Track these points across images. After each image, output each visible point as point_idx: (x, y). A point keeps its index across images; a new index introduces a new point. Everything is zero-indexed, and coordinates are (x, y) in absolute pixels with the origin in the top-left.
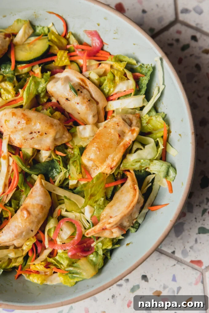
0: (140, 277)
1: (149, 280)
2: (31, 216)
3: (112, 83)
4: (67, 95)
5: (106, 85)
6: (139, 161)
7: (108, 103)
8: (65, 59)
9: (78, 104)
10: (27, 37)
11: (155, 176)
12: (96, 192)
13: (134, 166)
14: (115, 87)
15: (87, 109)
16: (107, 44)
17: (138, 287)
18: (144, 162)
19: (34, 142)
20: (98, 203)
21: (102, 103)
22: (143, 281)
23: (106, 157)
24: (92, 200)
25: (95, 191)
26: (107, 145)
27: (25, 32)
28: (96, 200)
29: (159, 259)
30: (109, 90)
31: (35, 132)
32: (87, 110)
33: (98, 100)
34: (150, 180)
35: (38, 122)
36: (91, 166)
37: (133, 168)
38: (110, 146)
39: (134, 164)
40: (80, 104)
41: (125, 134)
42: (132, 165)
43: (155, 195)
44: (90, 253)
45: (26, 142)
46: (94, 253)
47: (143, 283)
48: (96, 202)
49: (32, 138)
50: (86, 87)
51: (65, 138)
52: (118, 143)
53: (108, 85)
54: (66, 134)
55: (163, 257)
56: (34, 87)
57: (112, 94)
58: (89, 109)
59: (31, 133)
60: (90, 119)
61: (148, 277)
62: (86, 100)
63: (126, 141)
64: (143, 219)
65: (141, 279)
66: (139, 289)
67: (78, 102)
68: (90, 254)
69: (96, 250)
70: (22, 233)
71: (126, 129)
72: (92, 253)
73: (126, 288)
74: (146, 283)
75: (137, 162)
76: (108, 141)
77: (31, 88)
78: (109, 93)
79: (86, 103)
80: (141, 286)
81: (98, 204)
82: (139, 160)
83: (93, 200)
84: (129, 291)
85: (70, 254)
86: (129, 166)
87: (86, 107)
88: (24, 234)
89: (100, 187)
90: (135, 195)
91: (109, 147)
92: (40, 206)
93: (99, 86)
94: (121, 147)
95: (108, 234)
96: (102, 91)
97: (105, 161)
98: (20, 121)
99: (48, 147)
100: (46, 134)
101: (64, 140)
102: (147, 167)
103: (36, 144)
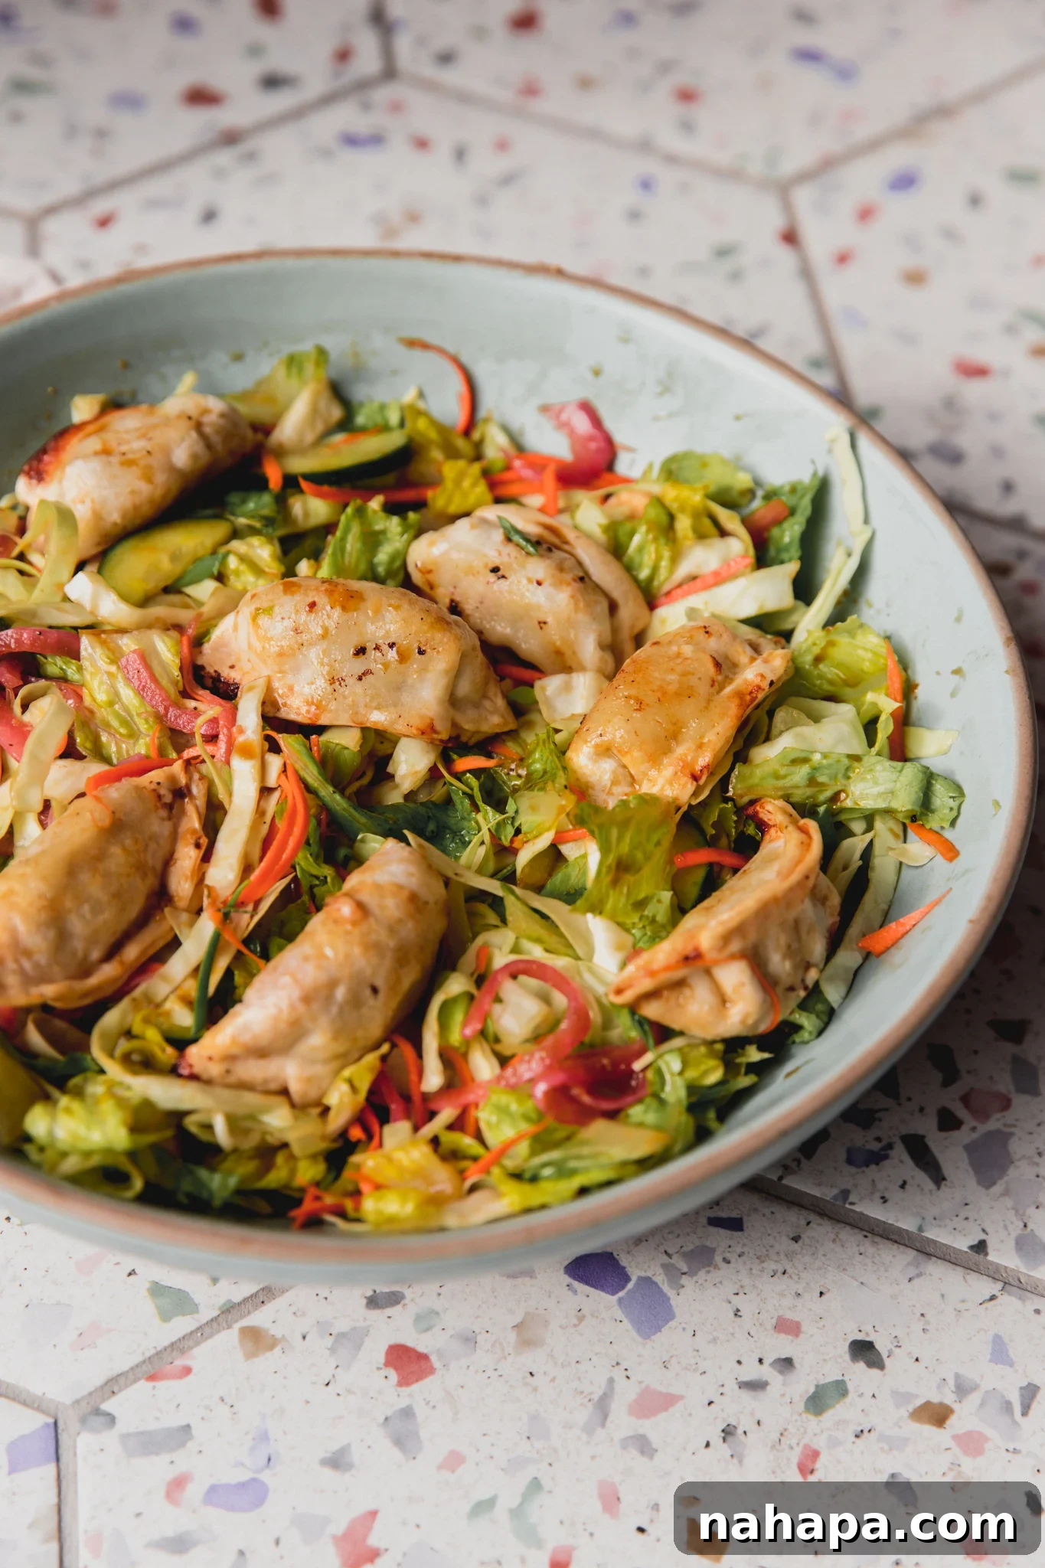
0: (844, 1348)
1: (887, 1362)
2: (372, 920)
3: (662, 541)
4: (496, 554)
5: (641, 549)
6: (805, 760)
7: (651, 615)
8: (474, 485)
9: (539, 583)
10: (320, 427)
11: (875, 837)
12: (639, 856)
13: (785, 777)
14: (675, 560)
15: (576, 604)
16: (630, 449)
17: (840, 1389)
18: (825, 762)
19: (369, 692)
20: (648, 912)
21: (630, 610)
22: (861, 1366)
23: (674, 735)
24: (625, 890)
25: (634, 847)
26: (672, 688)
27: (314, 412)
28: (642, 896)
29: (920, 1275)
30: (655, 569)
31: (377, 648)
32: (577, 609)
33: (616, 594)
34: (852, 856)
35: (390, 606)
36: (607, 779)
37: (781, 789)
38: (686, 692)
39: (783, 771)
40: (546, 585)
41: (737, 670)
42: (777, 777)
43: (885, 907)
44: (630, 1099)
45: (340, 690)
46: (648, 1100)
47: (859, 1374)
48: (640, 905)
49: (364, 674)
50: (566, 547)
51: (492, 713)
52: (716, 686)
53: (651, 549)
54: (495, 695)
55: (936, 1269)
56: (358, 545)
57: (666, 588)
58: (581, 605)
59: (361, 651)
60: (588, 649)
61: (882, 1345)
62: (568, 577)
63: (746, 681)
64: (843, 990)
65: (847, 1357)
66: (848, 1400)
67: (540, 575)
68: (632, 1105)
69: (656, 1087)
70: (332, 984)
71: (740, 650)
72: (640, 1101)
73: (783, 1395)
74: (875, 1372)
75: (795, 762)
76: (672, 677)
77: (348, 547)
78: (656, 583)
79: (569, 584)
80: (850, 1386)
81: (647, 917)
82: (803, 755)
83: (629, 894)
84: (801, 1406)
85: (541, 1088)
86: (763, 779)
87: (572, 597)
88: (340, 993)
89: (655, 838)
90: (806, 845)
91: (678, 694)
92: (405, 894)
93: (616, 549)
94: (729, 697)
95: (706, 1008)
96: (629, 569)
97: (667, 751)
98: (316, 599)
99: (428, 721)
100: (421, 652)
101: (486, 719)
102: (839, 788)
103: (378, 708)
